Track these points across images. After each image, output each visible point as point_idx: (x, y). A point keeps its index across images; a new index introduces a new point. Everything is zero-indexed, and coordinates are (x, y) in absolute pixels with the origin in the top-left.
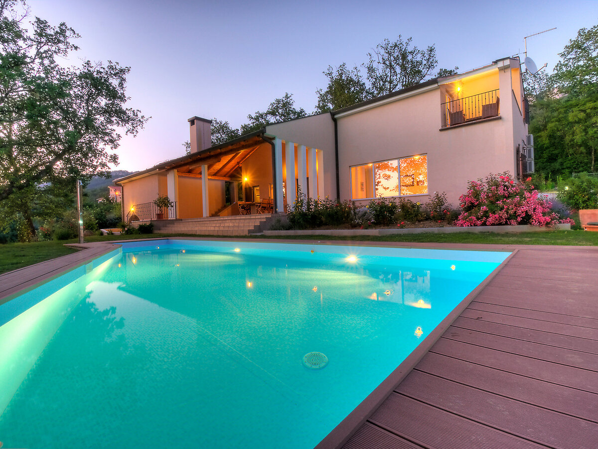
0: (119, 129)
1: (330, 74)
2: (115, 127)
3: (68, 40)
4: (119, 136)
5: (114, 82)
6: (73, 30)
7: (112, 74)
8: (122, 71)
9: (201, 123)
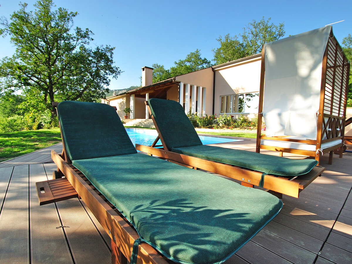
0: (110, 77)
1: (220, 40)
2: (108, 76)
3: (89, 36)
4: (110, 80)
5: (108, 54)
6: (91, 32)
7: (107, 51)
8: (112, 49)
9: (148, 69)
